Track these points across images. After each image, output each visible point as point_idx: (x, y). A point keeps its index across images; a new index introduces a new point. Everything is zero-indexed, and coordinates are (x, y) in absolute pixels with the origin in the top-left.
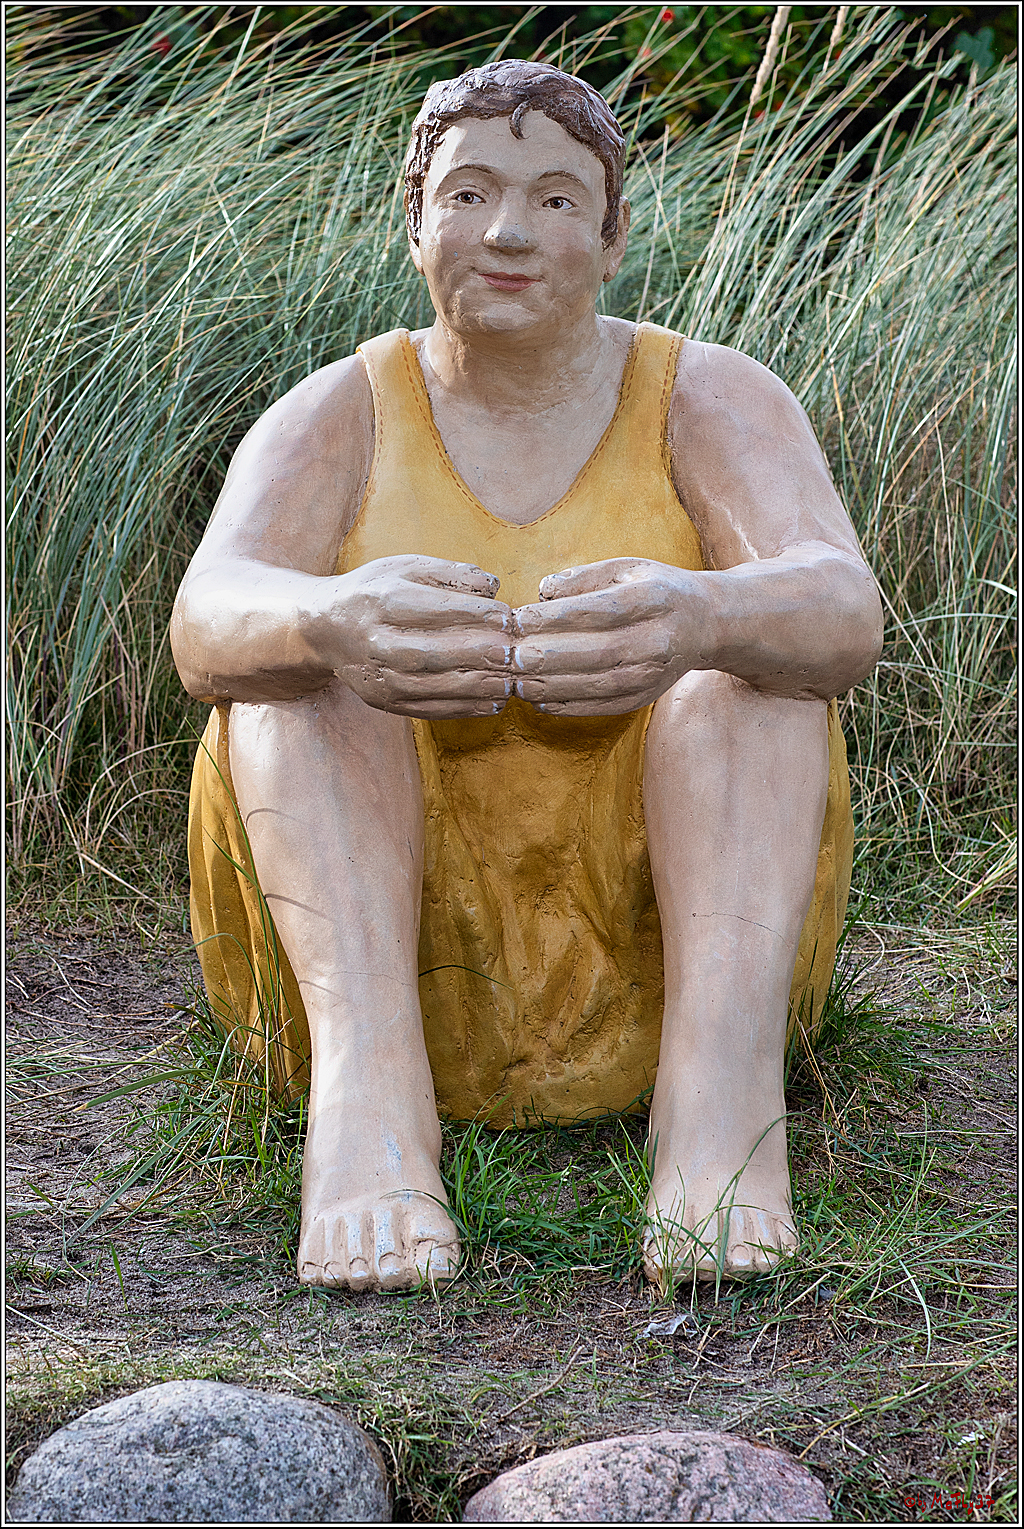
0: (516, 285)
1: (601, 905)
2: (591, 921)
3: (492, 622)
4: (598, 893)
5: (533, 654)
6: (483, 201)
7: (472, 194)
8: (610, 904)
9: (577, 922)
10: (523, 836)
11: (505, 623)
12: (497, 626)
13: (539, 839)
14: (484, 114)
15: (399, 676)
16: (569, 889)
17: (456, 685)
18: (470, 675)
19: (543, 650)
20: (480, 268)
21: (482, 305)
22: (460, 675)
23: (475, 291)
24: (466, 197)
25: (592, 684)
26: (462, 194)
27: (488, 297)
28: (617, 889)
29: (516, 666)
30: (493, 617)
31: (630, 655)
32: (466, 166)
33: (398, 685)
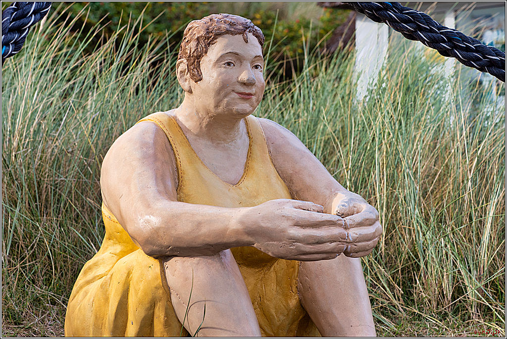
0: (248, 97)
3: (339, 224)
5: (355, 235)
6: (234, 66)
7: (231, 63)
11: (344, 224)
12: (341, 225)
14: (233, 33)
15: (304, 245)
17: (328, 248)
18: (334, 244)
19: (358, 234)
20: (237, 91)
21: (236, 104)
22: (330, 244)
23: (234, 99)
24: (229, 64)
26: (227, 63)
27: (238, 101)
29: (349, 240)
30: (339, 222)
32: (230, 52)
33: (302, 249)
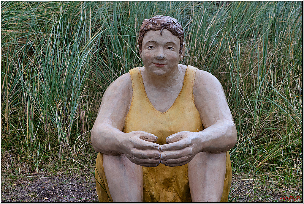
0: (161, 66)
1: (180, 191)
2: (178, 194)
3: (156, 149)
4: (179, 189)
5: (164, 155)
6: (154, 48)
8: (182, 191)
9: (175, 194)
10: (164, 177)
11: (159, 149)
13: (167, 177)
14: (154, 30)
15: (137, 159)
16: (173, 187)
17: (149, 161)
18: (152, 159)
19: (167, 155)
20: (154, 62)
22: (150, 159)
25: (177, 161)
26: (150, 46)
28: (183, 189)
29: (161, 158)
31: (184, 155)
32: (151, 41)
